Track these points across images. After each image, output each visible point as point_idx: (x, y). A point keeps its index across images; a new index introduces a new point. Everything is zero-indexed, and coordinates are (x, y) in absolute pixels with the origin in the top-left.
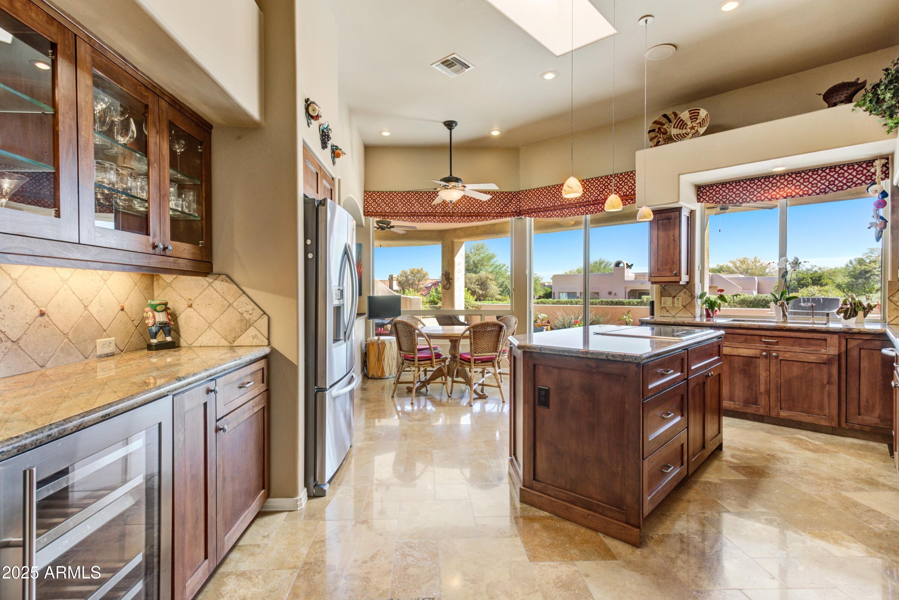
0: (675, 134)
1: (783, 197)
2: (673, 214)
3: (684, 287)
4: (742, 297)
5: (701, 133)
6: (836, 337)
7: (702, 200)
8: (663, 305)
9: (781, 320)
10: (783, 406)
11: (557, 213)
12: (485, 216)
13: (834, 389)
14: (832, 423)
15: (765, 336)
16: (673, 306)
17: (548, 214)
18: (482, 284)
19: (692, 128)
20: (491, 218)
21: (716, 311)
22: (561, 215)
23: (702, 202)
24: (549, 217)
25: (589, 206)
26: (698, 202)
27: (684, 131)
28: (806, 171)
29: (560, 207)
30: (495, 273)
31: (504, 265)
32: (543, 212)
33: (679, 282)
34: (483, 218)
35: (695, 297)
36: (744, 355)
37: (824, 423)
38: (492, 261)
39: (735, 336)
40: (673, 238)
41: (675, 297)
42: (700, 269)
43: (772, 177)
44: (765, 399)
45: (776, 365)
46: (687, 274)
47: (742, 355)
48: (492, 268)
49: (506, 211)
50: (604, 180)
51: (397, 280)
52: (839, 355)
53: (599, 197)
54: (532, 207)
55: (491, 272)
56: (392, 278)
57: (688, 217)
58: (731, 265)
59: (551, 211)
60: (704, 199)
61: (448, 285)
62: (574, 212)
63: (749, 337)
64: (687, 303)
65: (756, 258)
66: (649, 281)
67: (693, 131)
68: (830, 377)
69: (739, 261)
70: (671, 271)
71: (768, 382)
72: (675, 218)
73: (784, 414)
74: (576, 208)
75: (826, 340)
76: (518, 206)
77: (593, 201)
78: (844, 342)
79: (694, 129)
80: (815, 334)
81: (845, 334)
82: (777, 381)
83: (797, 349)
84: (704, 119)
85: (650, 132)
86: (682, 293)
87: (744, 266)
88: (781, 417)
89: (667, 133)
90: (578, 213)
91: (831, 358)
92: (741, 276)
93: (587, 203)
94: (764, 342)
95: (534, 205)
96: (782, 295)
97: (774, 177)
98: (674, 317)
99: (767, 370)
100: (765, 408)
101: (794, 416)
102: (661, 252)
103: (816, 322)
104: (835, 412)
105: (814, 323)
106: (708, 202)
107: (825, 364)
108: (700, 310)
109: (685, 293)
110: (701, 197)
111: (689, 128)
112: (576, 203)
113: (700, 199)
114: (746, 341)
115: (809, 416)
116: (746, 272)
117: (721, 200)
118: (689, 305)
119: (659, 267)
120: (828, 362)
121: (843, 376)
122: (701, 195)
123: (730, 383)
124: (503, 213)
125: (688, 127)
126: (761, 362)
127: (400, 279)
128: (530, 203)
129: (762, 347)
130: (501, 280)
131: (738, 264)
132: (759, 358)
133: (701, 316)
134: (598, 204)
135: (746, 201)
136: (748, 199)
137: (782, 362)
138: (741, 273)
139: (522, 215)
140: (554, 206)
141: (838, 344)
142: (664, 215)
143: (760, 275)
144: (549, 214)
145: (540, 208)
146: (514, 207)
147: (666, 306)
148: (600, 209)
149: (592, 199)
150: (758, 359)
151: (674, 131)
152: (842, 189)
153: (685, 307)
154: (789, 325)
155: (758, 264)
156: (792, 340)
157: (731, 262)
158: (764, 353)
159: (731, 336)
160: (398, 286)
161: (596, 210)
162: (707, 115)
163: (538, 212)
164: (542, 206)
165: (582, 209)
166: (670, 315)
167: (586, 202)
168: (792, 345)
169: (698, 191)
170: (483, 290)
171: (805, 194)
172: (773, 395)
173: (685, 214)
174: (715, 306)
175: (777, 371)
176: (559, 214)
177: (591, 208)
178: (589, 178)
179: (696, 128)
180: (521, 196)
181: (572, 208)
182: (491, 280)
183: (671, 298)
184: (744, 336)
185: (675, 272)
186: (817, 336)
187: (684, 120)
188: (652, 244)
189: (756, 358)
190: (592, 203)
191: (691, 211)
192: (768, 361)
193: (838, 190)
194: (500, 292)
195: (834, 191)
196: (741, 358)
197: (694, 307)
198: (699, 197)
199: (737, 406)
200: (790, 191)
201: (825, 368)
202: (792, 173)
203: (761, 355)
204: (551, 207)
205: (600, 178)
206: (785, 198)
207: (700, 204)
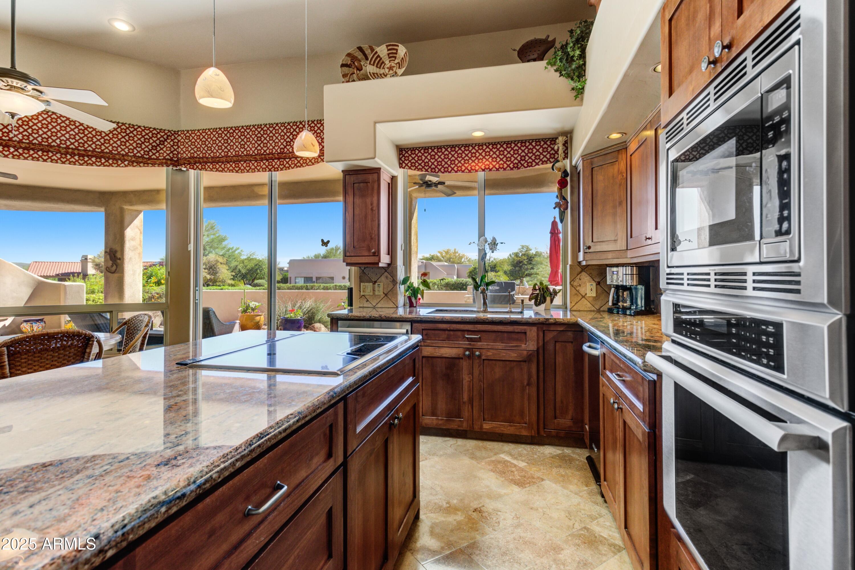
0: (371, 72)
1: (482, 169)
2: (371, 177)
3: (386, 271)
4: (447, 281)
5: (400, 74)
6: (535, 329)
7: (404, 165)
8: (362, 293)
9: (482, 309)
10: (486, 417)
11: (231, 166)
12: (114, 159)
13: (534, 389)
14: (531, 432)
15: (468, 331)
16: (374, 293)
17: (218, 166)
18: (211, 268)
19: (391, 68)
20: (126, 163)
21: (419, 299)
22: (237, 169)
23: (404, 168)
24: (219, 171)
25: (273, 160)
26: (400, 167)
27: (382, 71)
28: (502, 142)
29: (235, 158)
30: (227, 256)
31: (238, 249)
32: (211, 163)
33: (378, 264)
34: (110, 161)
35: (397, 283)
36: (447, 356)
37: (524, 433)
38: (224, 243)
39: (437, 332)
40: (370, 207)
41: (375, 282)
42: (403, 249)
43: (472, 146)
44: (468, 411)
45: (479, 366)
46: (389, 254)
47: (445, 356)
48: (223, 251)
49: (154, 157)
50: (292, 127)
51: (93, 261)
52: (538, 349)
53: (286, 150)
54: (196, 155)
55: (222, 255)
56: (86, 259)
57: (389, 184)
58: (439, 255)
59: (223, 163)
60: (407, 165)
61: (114, 267)
62: (253, 167)
63: (452, 333)
64: (389, 289)
65: (455, 250)
66: (344, 261)
67: (391, 72)
68: (530, 377)
69: (445, 251)
70: (369, 250)
71: (471, 389)
72: (374, 182)
73: (487, 426)
74: (256, 161)
75: (525, 333)
76: (175, 152)
77: (278, 153)
78: (541, 334)
79: (393, 70)
80: (516, 327)
81: (542, 326)
82: (481, 386)
83: (499, 345)
84: (402, 58)
85: (343, 65)
86: (383, 278)
87: (448, 256)
88: (484, 430)
89: (362, 70)
90: (258, 168)
91: (530, 355)
92: (446, 264)
93: (271, 156)
94: (467, 338)
95: (199, 153)
96: (481, 280)
97: (474, 146)
98: (374, 307)
99: (470, 374)
100: (468, 421)
101: (497, 427)
102: (357, 225)
103: (513, 310)
104: (534, 418)
105: (511, 312)
106: (410, 168)
107: (525, 361)
108: (403, 298)
109: (387, 277)
110: (403, 162)
111: (388, 68)
112: (256, 155)
113: (402, 164)
114: (448, 339)
115: (511, 426)
116: (449, 260)
117: (423, 167)
118: (390, 293)
119: (356, 244)
120: (528, 360)
121: (541, 374)
122: (403, 159)
123: (432, 392)
124: (150, 158)
125: (386, 66)
126: (464, 363)
127: (97, 261)
128: (192, 149)
129: (465, 344)
130: (233, 264)
131: (444, 254)
132: (462, 358)
133: (404, 305)
134: (285, 159)
135: (448, 171)
136: (450, 169)
137: (485, 361)
138: (446, 262)
139: (181, 165)
140: (227, 156)
141: (536, 337)
142: (361, 177)
143: (458, 263)
144: (220, 166)
145: (207, 158)
146: (168, 152)
147: (365, 294)
148: (287, 165)
149: (276, 151)
150: (461, 360)
151: (370, 69)
152: (531, 166)
153: (386, 295)
154: (489, 316)
155: (457, 254)
156: (494, 334)
157: (439, 252)
158: (467, 353)
159: (433, 332)
160: (95, 269)
161: (281, 167)
162: (406, 53)
163: (204, 162)
164: (209, 154)
165: (264, 164)
166: (370, 305)
167: (269, 154)
168: (495, 341)
169: (400, 155)
170: (212, 274)
171: (501, 168)
172: (476, 403)
173: (385, 180)
174: (418, 293)
175: (480, 374)
176: (234, 168)
177: (276, 164)
178: (273, 122)
179: (394, 69)
180: (180, 138)
181: (251, 161)
182: (221, 263)
183: (371, 284)
184: (447, 332)
185: (373, 251)
186: (517, 329)
187: (381, 56)
188: (347, 214)
189: (459, 358)
190: (276, 156)
191: (393, 176)
192: (471, 362)
193: (528, 166)
194: (232, 277)
195: (525, 167)
196: (444, 360)
197: (396, 295)
198: (401, 162)
199: (440, 422)
200: (487, 163)
201: (525, 366)
202: (489, 143)
203: (464, 355)
204: (223, 157)
205: (286, 124)
206: (483, 170)
207: (402, 170)
